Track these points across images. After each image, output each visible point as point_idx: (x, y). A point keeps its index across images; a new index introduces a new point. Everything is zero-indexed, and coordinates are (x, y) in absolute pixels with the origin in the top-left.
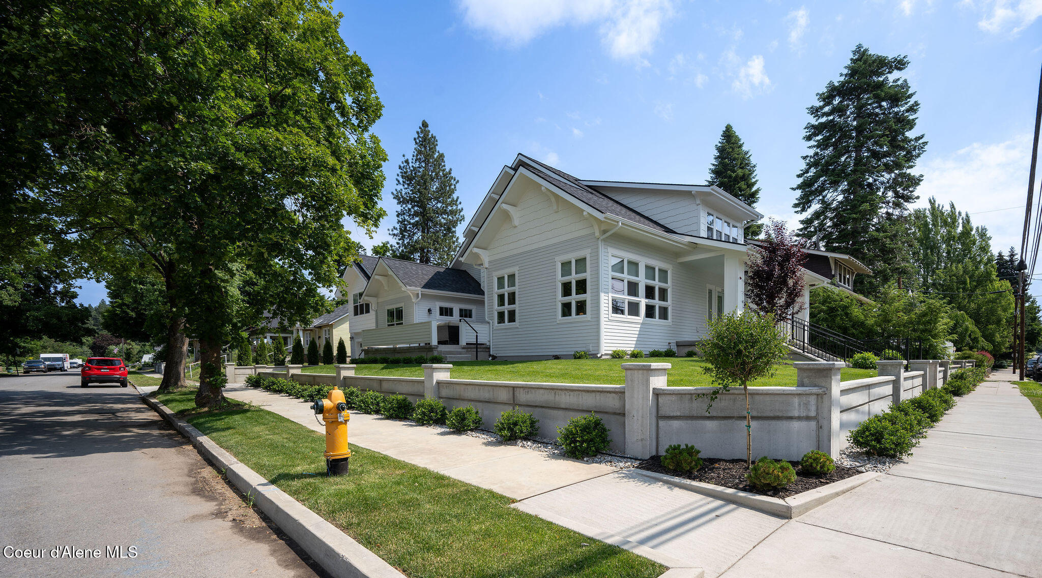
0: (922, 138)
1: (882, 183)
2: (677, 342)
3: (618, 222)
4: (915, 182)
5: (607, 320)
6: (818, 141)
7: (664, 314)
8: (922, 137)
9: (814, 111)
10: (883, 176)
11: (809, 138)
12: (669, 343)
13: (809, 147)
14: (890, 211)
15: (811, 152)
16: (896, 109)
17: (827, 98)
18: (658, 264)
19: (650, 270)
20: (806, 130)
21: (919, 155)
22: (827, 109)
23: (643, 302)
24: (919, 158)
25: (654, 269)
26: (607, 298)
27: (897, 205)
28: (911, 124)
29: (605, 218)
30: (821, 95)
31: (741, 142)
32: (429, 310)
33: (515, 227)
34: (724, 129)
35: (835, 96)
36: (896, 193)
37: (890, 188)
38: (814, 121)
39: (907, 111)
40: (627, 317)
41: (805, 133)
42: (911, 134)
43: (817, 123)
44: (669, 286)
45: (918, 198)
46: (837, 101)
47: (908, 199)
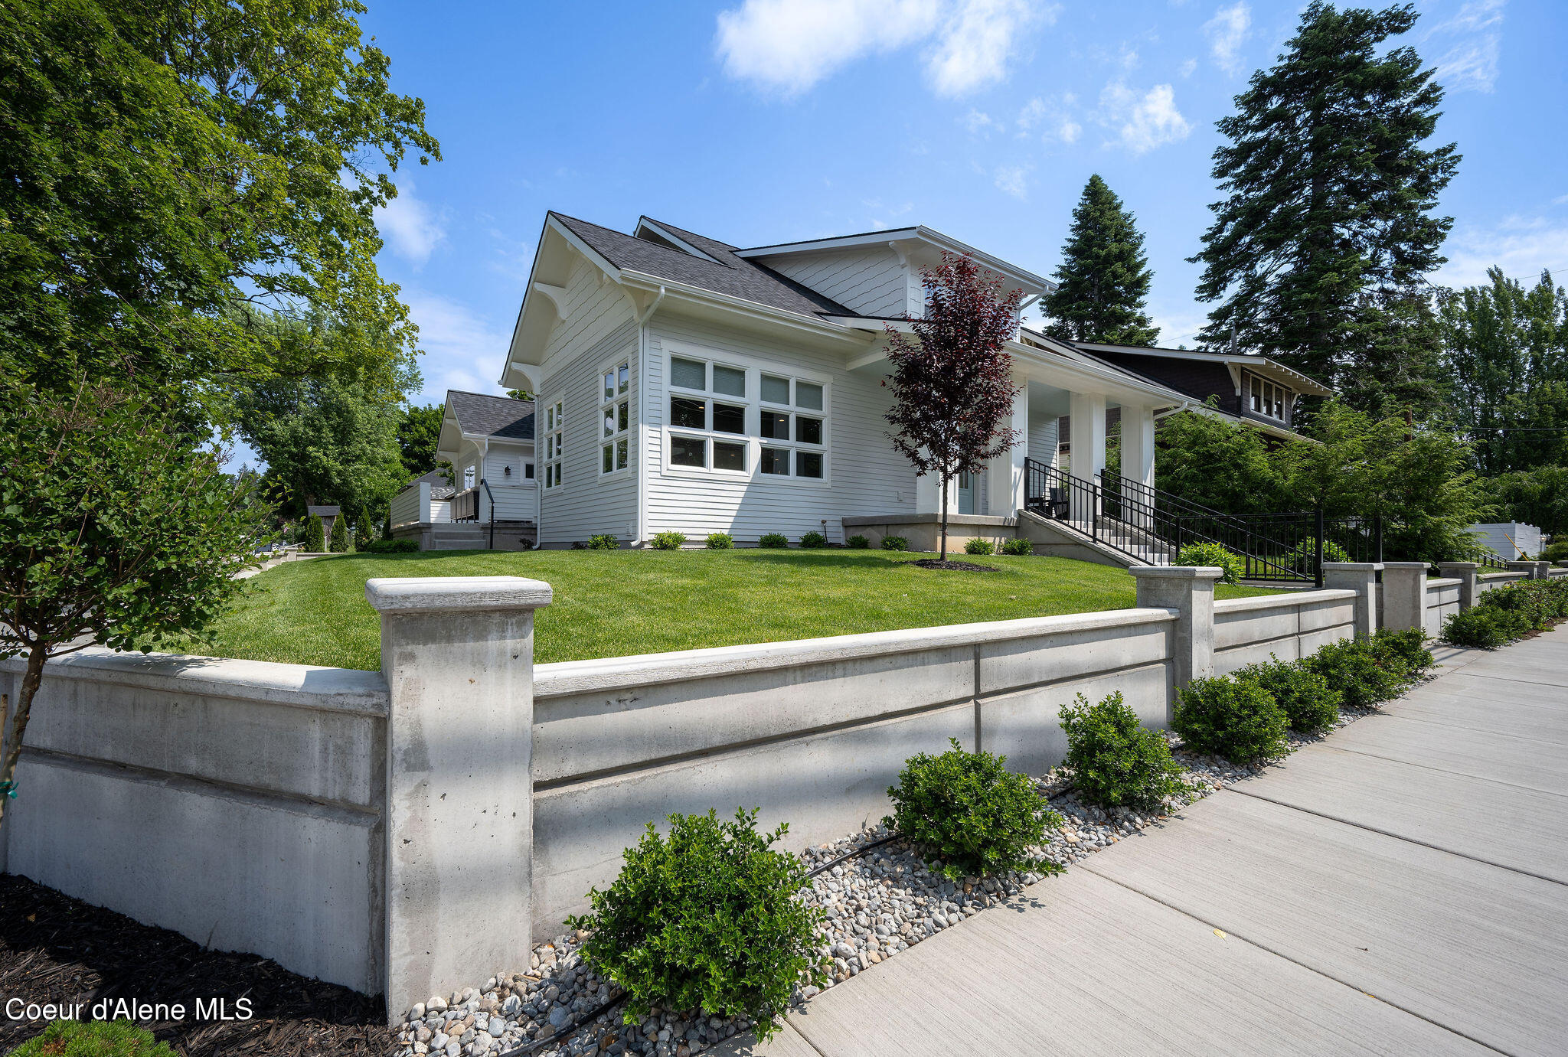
0: (1450, 151)
1: (1370, 238)
2: (844, 520)
3: (659, 287)
4: (1434, 232)
5: (658, 475)
6: (1236, 175)
7: (810, 466)
8: (1452, 147)
9: (1231, 127)
10: (1372, 226)
11: (1221, 173)
12: (824, 522)
13: (1221, 187)
14: (1390, 286)
15: (1226, 196)
16: (1392, 104)
17: (1254, 101)
18: (793, 372)
19: (773, 384)
20: (1216, 160)
21: (1443, 183)
22: (1254, 121)
23: (754, 446)
24: (1445, 189)
25: (786, 382)
26: (658, 435)
27: (1400, 276)
28: (1424, 128)
29: (623, 278)
30: (1242, 98)
31: (1118, 201)
32: (507, 470)
33: (564, 322)
34: (1088, 183)
35: (1270, 96)
36: (1398, 254)
37: (1386, 246)
38: (1231, 144)
39: (1417, 103)
40: (710, 470)
41: (1212, 164)
42: (1426, 146)
43: (1236, 146)
44: (825, 414)
45: (1443, 260)
46: (1275, 103)
47: (1422, 263)
